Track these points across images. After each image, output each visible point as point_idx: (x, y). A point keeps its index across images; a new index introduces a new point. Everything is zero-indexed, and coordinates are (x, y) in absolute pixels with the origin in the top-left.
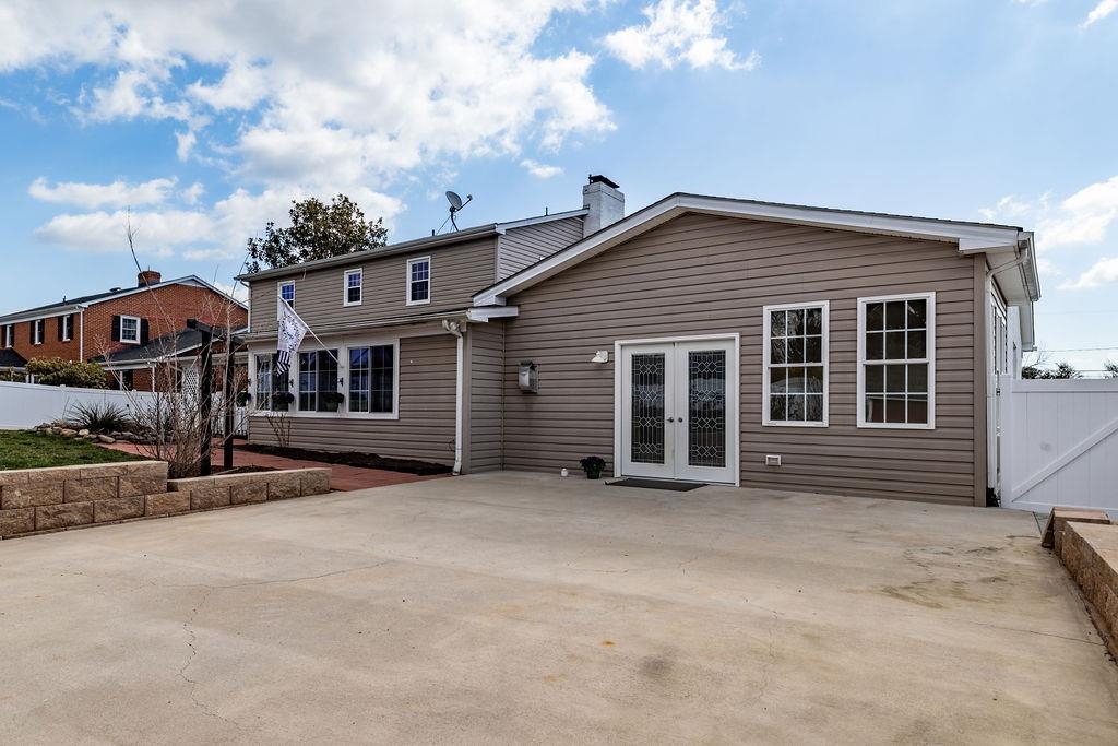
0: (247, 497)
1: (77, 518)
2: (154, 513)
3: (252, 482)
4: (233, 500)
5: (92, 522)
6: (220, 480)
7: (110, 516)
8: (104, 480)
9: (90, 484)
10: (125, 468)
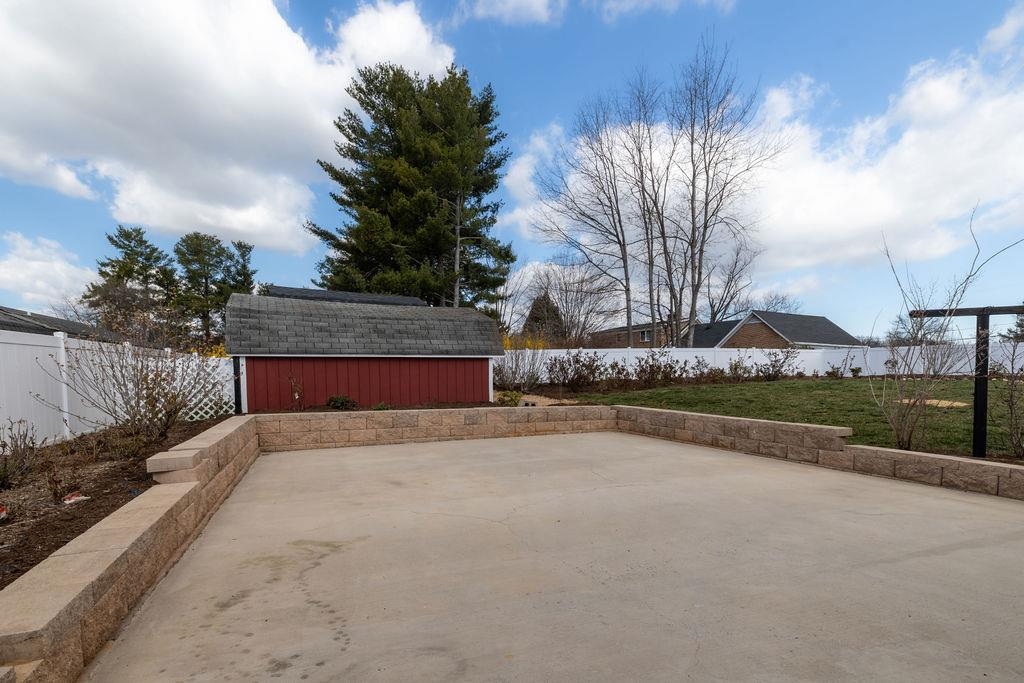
0: (911, 474)
1: (777, 453)
2: (823, 463)
3: (919, 462)
4: (895, 472)
5: (785, 458)
6: (883, 452)
7: (794, 456)
8: (796, 434)
9: (787, 435)
10: (806, 428)
